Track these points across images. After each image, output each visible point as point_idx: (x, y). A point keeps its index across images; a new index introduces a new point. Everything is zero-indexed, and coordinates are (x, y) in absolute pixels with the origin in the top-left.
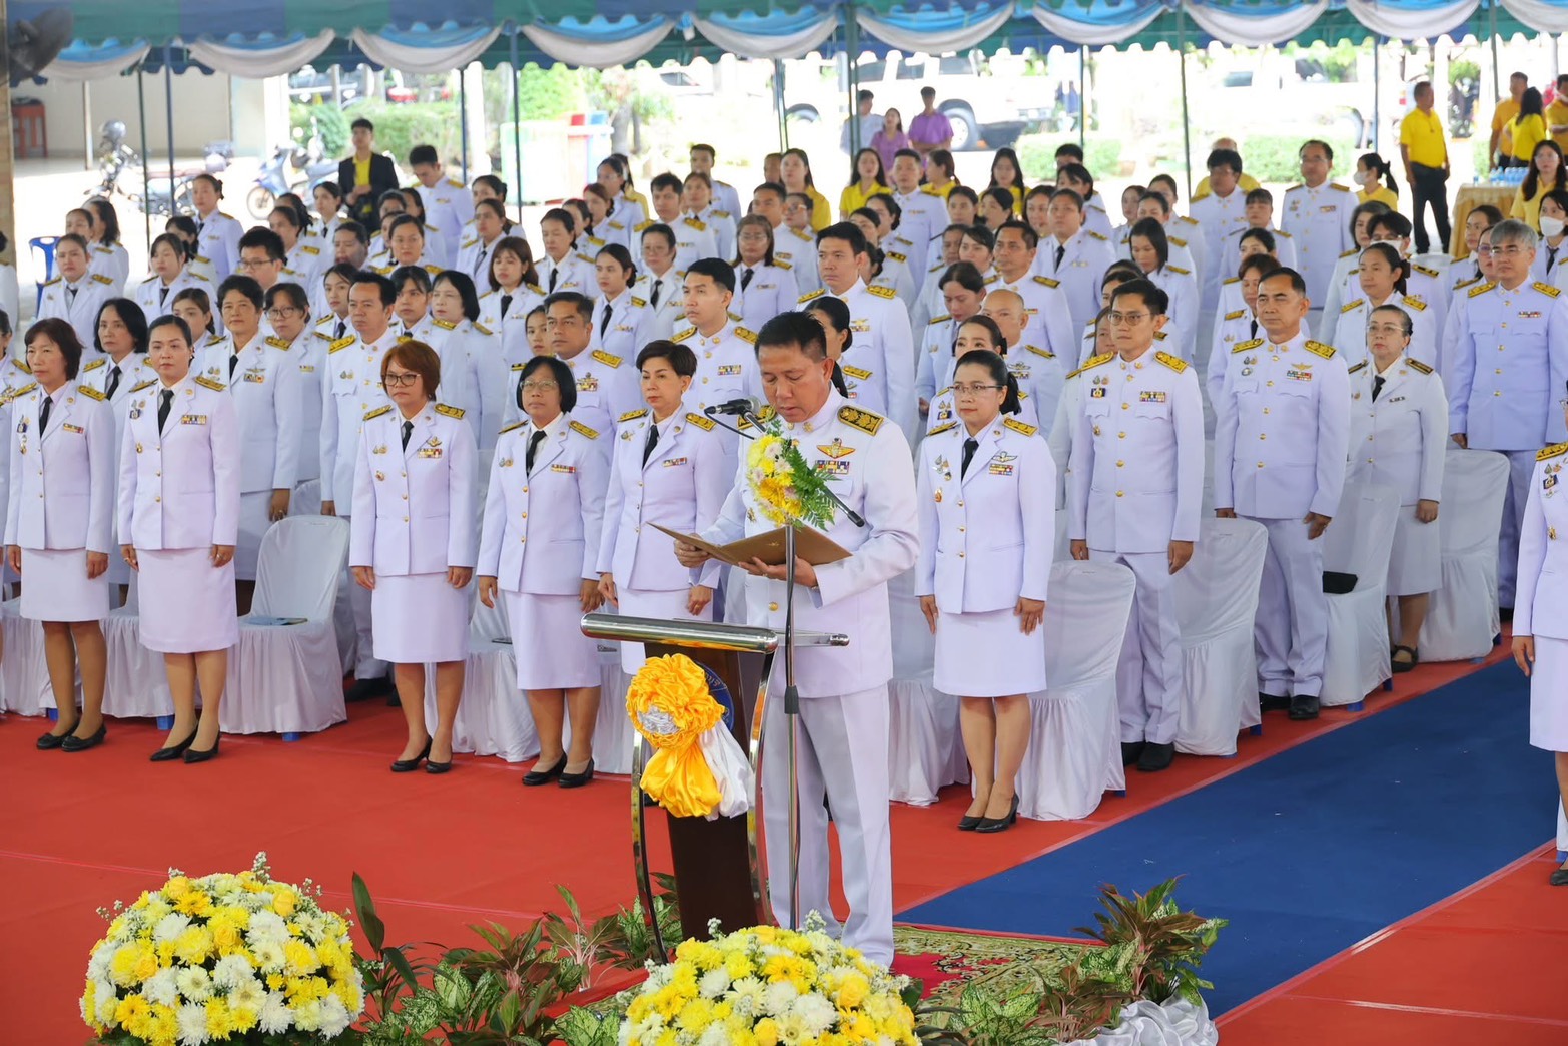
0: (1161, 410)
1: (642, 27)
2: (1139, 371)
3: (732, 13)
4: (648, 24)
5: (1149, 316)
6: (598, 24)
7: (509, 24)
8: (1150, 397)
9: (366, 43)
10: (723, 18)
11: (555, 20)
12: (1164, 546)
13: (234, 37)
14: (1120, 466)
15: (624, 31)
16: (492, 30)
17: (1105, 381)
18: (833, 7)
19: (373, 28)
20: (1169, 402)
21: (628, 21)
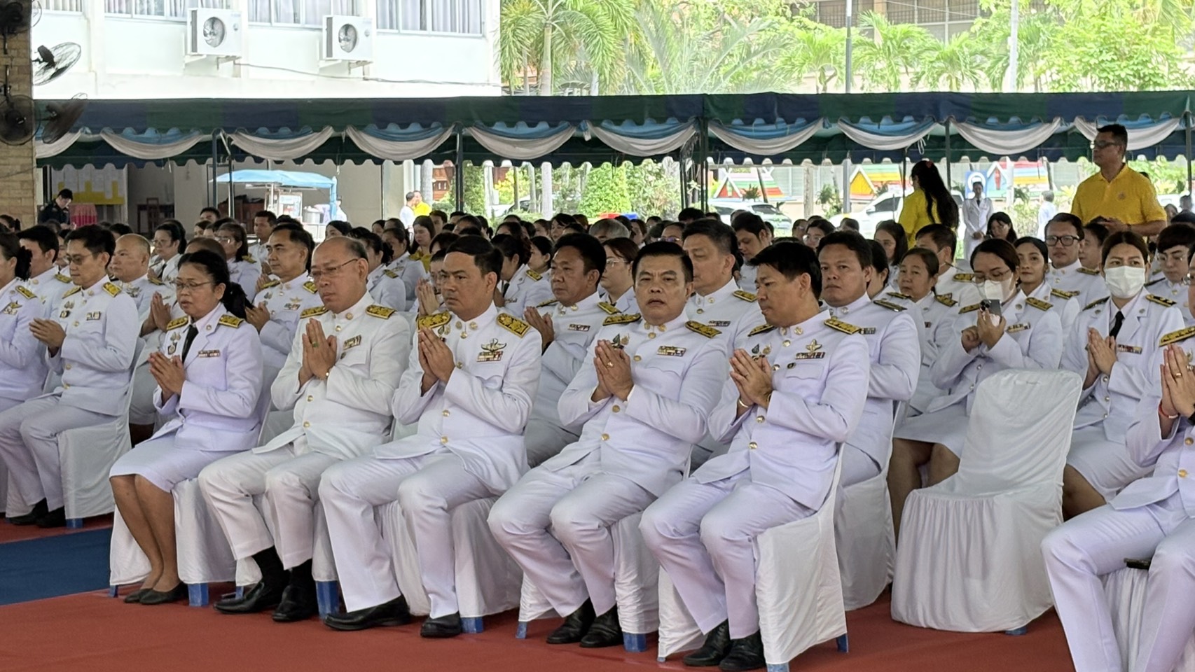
1: (553, 130)
3: (618, 122)
4: (557, 129)
6: (522, 128)
7: (458, 129)
9: (357, 137)
10: (611, 125)
11: (491, 124)
13: (263, 130)
15: (543, 132)
16: (445, 131)
18: (692, 120)
19: (360, 127)
21: (543, 126)
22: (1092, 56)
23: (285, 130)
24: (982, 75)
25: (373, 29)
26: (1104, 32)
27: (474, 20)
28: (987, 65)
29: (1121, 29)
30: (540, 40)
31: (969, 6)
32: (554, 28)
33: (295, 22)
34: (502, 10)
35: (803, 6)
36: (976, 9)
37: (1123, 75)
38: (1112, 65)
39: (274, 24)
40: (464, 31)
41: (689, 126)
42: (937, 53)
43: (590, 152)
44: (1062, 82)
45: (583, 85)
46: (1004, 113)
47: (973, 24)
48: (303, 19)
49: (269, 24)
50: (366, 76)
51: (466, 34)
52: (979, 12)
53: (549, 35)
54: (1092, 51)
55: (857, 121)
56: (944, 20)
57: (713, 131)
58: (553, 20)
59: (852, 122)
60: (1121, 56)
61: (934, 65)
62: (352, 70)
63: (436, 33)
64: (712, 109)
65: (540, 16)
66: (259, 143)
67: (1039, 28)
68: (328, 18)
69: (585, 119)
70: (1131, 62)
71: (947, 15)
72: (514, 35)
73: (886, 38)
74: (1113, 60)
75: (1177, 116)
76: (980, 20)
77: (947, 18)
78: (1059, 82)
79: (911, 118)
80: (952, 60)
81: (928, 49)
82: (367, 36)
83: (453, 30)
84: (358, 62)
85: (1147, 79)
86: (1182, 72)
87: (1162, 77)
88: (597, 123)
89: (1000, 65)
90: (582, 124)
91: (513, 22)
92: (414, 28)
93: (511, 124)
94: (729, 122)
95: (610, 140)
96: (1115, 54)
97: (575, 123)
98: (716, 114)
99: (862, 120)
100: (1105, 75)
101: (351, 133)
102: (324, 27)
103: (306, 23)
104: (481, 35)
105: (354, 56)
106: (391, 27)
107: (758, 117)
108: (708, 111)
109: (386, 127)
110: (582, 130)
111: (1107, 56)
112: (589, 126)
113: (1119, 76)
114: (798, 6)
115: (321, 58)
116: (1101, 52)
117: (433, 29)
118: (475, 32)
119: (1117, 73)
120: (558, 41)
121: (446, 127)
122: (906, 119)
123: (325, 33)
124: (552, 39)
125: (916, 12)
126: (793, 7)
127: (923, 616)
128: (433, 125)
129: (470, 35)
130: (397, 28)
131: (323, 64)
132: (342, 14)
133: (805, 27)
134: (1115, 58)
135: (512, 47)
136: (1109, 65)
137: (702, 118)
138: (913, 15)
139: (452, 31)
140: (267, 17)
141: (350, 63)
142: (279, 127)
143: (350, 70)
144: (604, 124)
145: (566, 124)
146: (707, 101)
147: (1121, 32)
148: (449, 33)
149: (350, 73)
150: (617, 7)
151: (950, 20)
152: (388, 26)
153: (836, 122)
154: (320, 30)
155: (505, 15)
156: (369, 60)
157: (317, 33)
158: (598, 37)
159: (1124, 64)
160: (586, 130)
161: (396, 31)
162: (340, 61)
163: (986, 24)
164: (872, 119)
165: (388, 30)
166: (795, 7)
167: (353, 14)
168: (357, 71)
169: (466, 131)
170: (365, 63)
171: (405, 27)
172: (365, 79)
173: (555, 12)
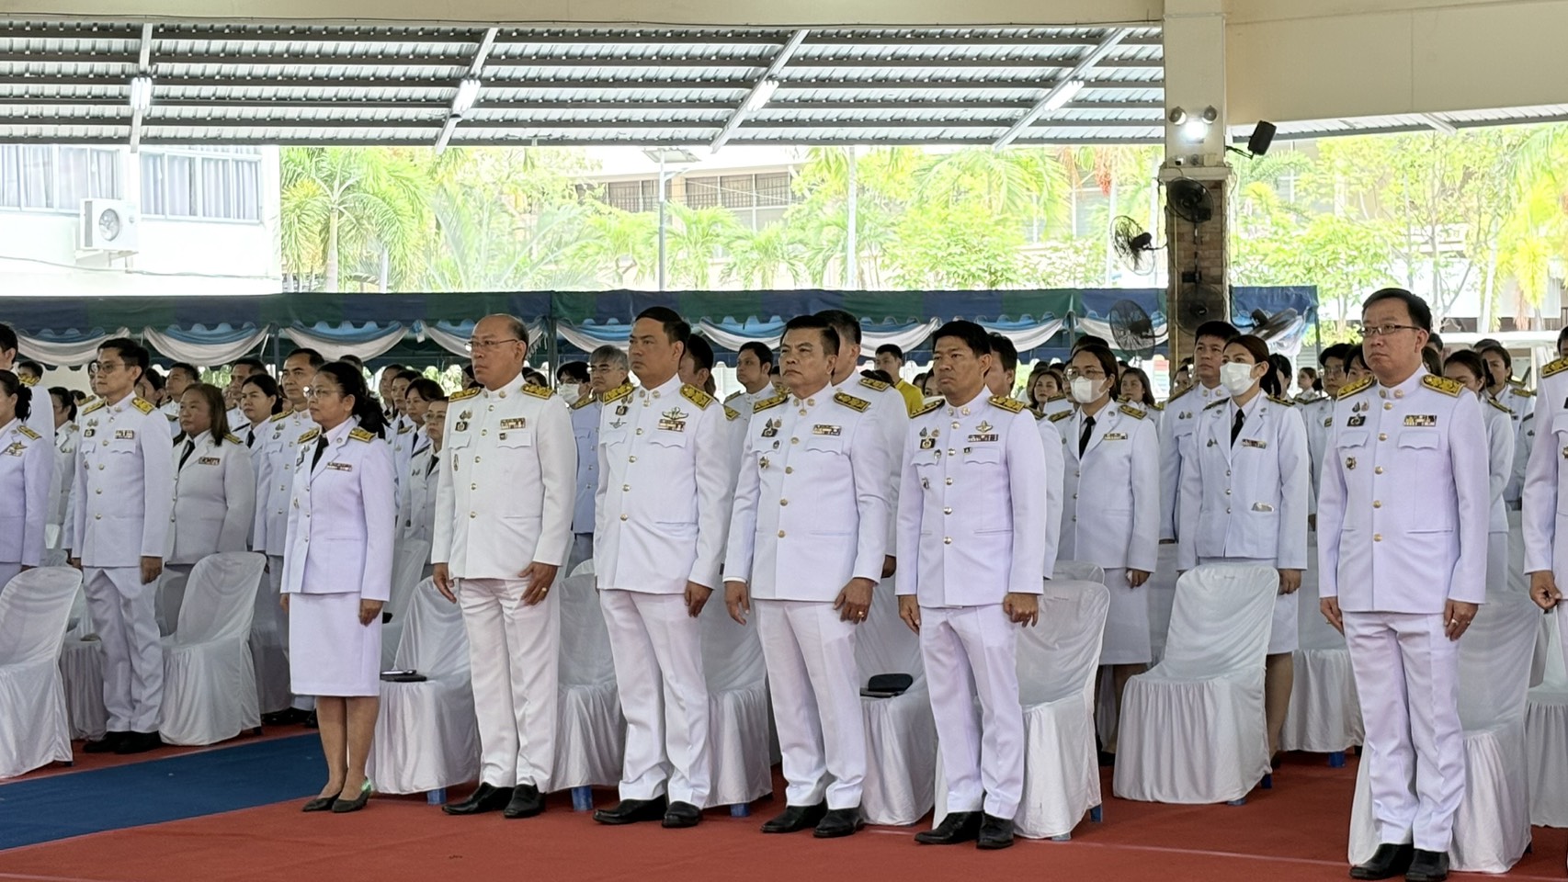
0: (130, 446)
1: (382, 332)
2: (119, 415)
3: (456, 322)
4: (387, 329)
5: (123, 367)
7: (273, 329)
8: (122, 435)
9: (156, 340)
10: (448, 326)
12: (136, 562)
13: (47, 332)
14: (99, 493)
15: (368, 334)
16: (260, 332)
17: (96, 424)
18: (537, 320)
19: (161, 328)
20: (136, 439)
21: (370, 326)
22: (939, 248)
23: (73, 332)
24: (801, 267)
25: (138, 216)
26: (952, 222)
27: (251, 204)
28: (807, 255)
29: (971, 219)
30: (326, 228)
31: (779, 190)
32: (341, 214)
33: (47, 206)
34: (282, 193)
35: (591, 187)
36: (786, 193)
37: (973, 270)
38: (961, 259)
39: (24, 208)
40: (239, 217)
41: (535, 326)
42: (751, 241)
43: (414, 355)
44: (907, 277)
45: (367, 278)
46: (879, 313)
47: (786, 209)
48: (56, 203)
49: (18, 209)
50: (130, 269)
51: (241, 220)
52: (790, 196)
53: (334, 223)
54: (939, 244)
55: (721, 322)
56: (751, 206)
57: (562, 333)
58: (339, 205)
59: (715, 322)
60: (970, 249)
61: (747, 254)
62: (113, 262)
63: (207, 219)
64: (561, 308)
65: (325, 199)
66: (41, 347)
67: (863, 216)
68: (86, 202)
69: (419, 318)
70: (981, 256)
71: (755, 199)
72: (299, 221)
73: (689, 225)
74: (962, 254)
75: (1060, 316)
76: (792, 207)
77: (755, 203)
78: (904, 277)
79: (778, 318)
80: (767, 251)
81: (739, 238)
82: (132, 222)
83: (227, 215)
84: (120, 253)
85: (999, 274)
86: (1032, 266)
87: (1015, 272)
88: (431, 323)
89: (820, 257)
90: (415, 325)
91: (297, 206)
92: (182, 214)
93: (335, 325)
94: (580, 322)
95: (446, 342)
96: (964, 247)
97: (408, 323)
98: (565, 313)
99: (726, 319)
100: (954, 269)
101: (149, 335)
102: (82, 211)
103: (61, 207)
104: (258, 222)
105: (116, 246)
106: (156, 213)
107: (613, 317)
108: (557, 309)
109: (190, 329)
110: (415, 332)
111: (958, 250)
112: (423, 327)
113: (969, 271)
114: (585, 187)
115: (78, 248)
116: (949, 244)
117: (204, 215)
118: (251, 218)
119: (967, 268)
120: (347, 229)
121: (259, 328)
122: (774, 318)
123: (83, 219)
124: (339, 228)
125: (719, 196)
126: (578, 188)
127: (1151, 793)
128: (245, 326)
129: (246, 221)
130: (163, 213)
131: (80, 255)
132: (101, 197)
133: (598, 212)
134: (964, 250)
135: (299, 234)
136: (957, 258)
137: (550, 317)
138: (716, 199)
139: (225, 216)
140: (16, 203)
141: (110, 254)
142: (66, 329)
143: (110, 260)
144: (440, 324)
145: (397, 324)
146: (555, 298)
147: (970, 223)
148: (223, 219)
149: (110, 265)
150: (413, 189)
151: (758, 205)
152: (153, 211)
153: (697, 322)
154: (78, 215)
155: (287, 199)
156: (134, 250)
157: (74, 219)
158: (398, 224)
159: (974, 257)
160: (420, 331)
161: (163, 217)
162: (101, 252)
163: (799, 211)
164: (736, 319)
165: (153, 216)
166: (582, 189)
167: (113, 198)
168: (119, 263)
169: (283, 333)
170: (129, 253)
171: (173, 213)
172: (127, 272)
173: (341, 196)
